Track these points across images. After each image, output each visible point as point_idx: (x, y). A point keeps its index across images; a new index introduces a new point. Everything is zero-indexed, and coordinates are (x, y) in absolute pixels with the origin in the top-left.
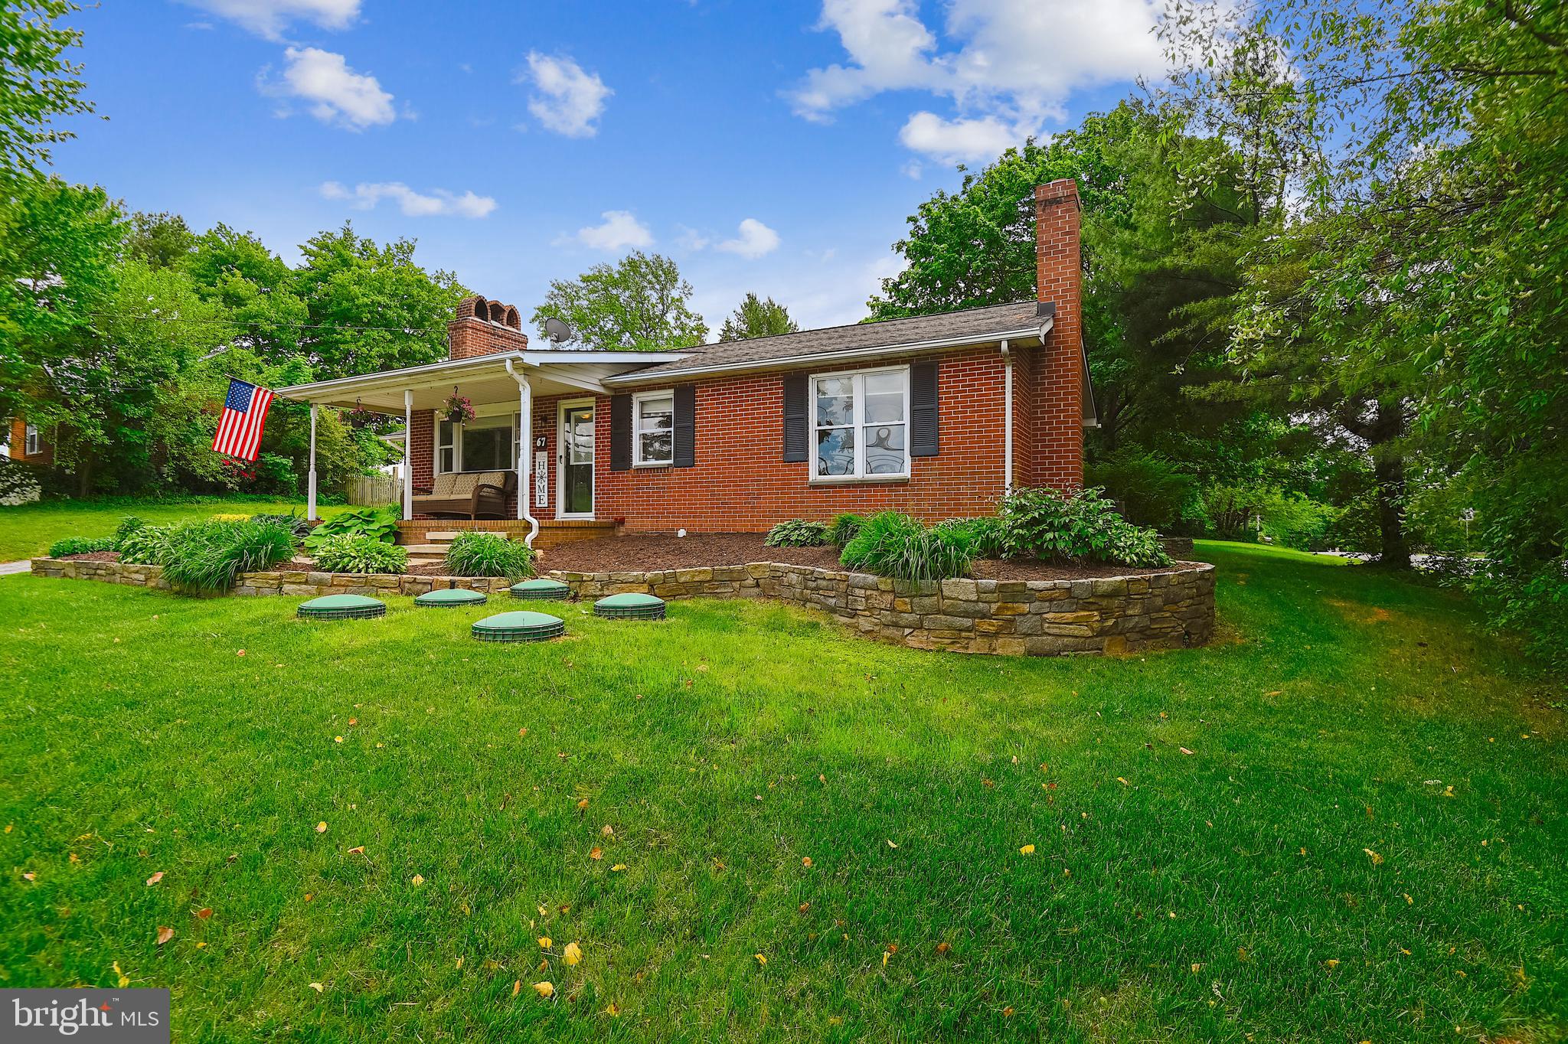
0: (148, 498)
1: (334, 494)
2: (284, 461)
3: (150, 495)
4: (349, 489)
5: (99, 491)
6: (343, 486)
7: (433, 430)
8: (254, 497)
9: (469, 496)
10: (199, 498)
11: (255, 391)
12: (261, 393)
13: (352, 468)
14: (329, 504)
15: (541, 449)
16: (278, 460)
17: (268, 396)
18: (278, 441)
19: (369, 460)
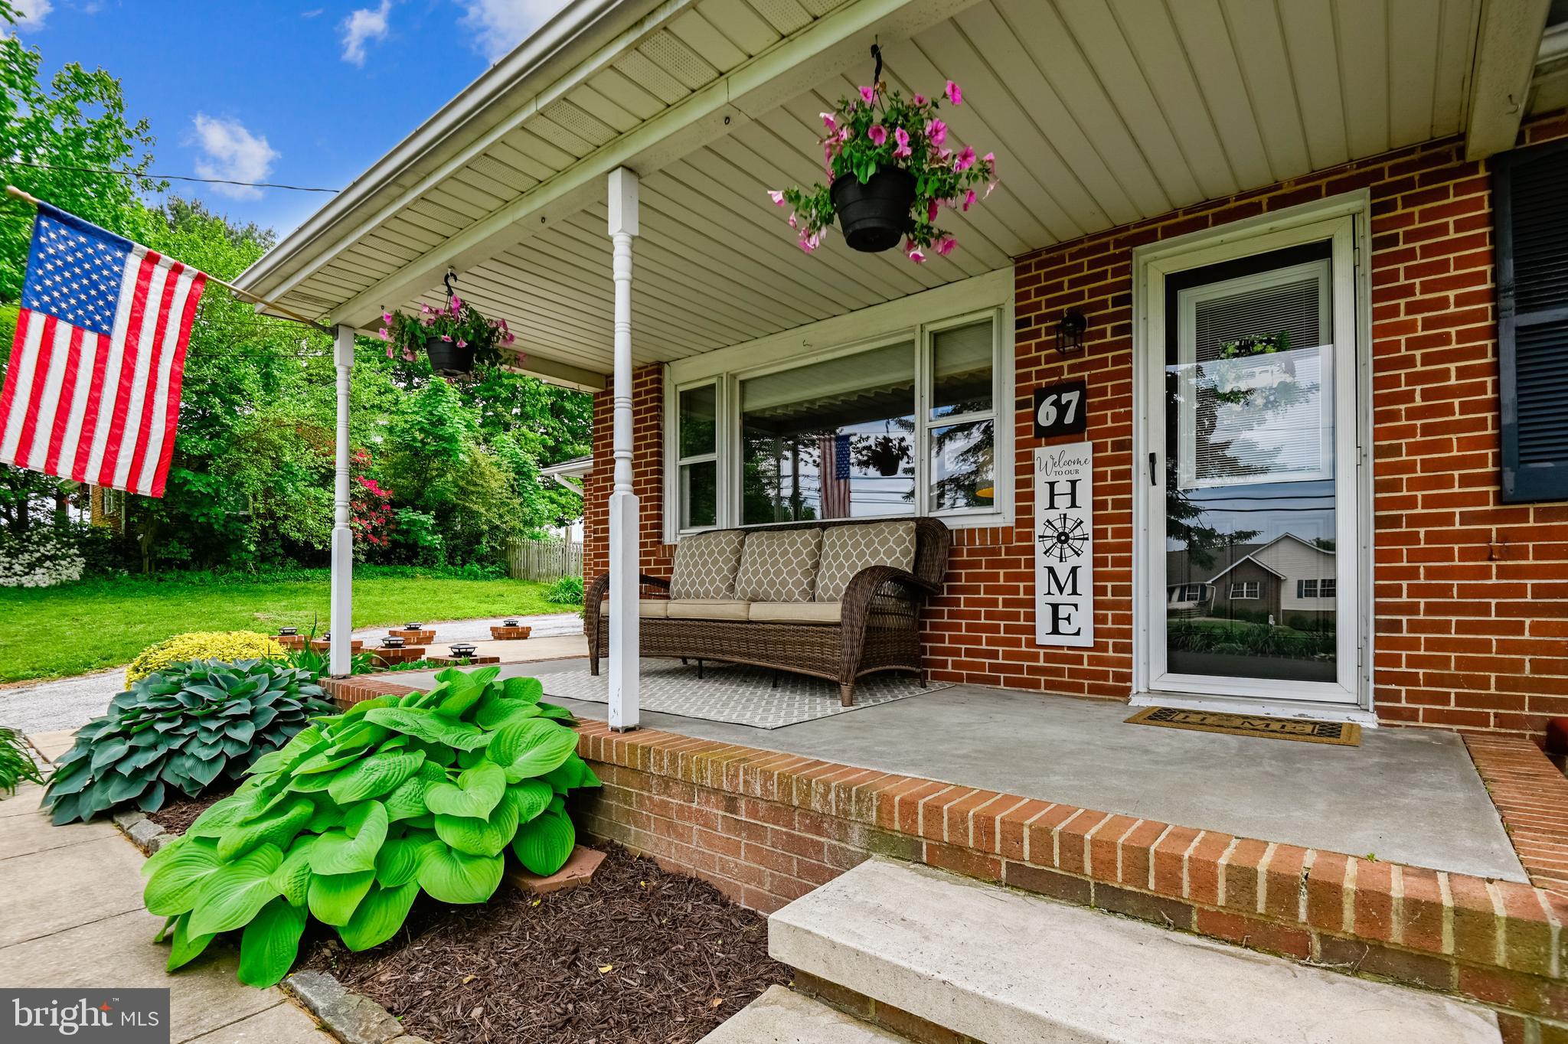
0: (236, 574)
1: (493, 563)
2: (423, 518)
3: (237, 569)
4: (511, 557)
5: (167, 564)
6: (504, 553)
7: (660, 418)
8: (386, 569)
9: (832, 612)
10: (308, 572)
11: (134, 262)
12: (160, 274)
13: (513, 529)
14: (486, 578)
15: (1058, 433)
16: (414, 516)
17: (184, 285)
18: (419, 494)
19: (536, 519)
